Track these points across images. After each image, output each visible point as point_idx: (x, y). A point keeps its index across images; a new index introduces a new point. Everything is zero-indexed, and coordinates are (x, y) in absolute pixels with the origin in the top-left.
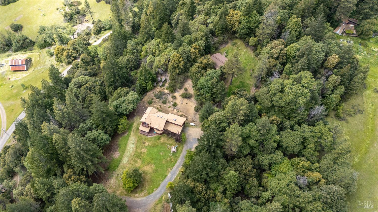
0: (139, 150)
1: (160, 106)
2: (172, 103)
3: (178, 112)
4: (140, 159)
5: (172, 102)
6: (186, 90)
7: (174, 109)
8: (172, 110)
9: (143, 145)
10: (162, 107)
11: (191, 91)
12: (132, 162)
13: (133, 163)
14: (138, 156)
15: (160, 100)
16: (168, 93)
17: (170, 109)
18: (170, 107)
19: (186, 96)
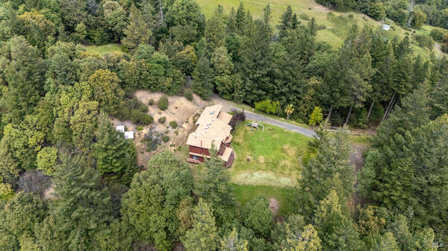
0: (263, 167)
1: (171, 146)
2: (170, 129)
3: (187, 122)
4: (278, 162)
5: (167, 128)
6: (151, 103)
7: (182, 127)
8: (182, 130)
9: (251, 161)
10: (174, 143)
11: (157, 97)
12: (287, 172)
13: (288, 170)
14: (273, 166)
15: (160, 144)
16: (150, 129)
17: (180, 133)
18: (177, 133)
19: (163, 106)
